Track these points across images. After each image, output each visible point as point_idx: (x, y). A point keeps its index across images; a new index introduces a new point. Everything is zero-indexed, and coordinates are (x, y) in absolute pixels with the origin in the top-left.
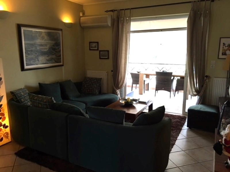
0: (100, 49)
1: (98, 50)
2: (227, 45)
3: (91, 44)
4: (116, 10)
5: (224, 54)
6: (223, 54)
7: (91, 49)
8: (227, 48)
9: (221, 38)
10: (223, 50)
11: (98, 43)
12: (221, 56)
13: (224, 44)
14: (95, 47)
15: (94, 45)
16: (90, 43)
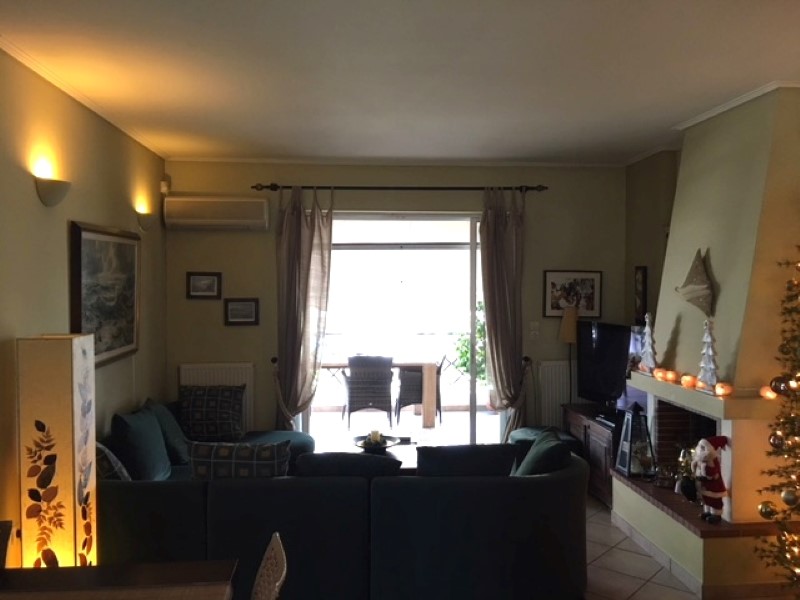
0: (226, 295)
1: (219, 297)
2: (558, 287)
3: (192, 278)
4: (290, 187)
5: (556, 306)
6: (553, 308)
7: (192, 293)
8: (560, 293)
9: (545, 272)
10: (554, 297)
11: (219, 275)
12: (550, 312)
13: (553, 285)
14: (210, 288)
15: (204, 282)
16: (189, 275)
